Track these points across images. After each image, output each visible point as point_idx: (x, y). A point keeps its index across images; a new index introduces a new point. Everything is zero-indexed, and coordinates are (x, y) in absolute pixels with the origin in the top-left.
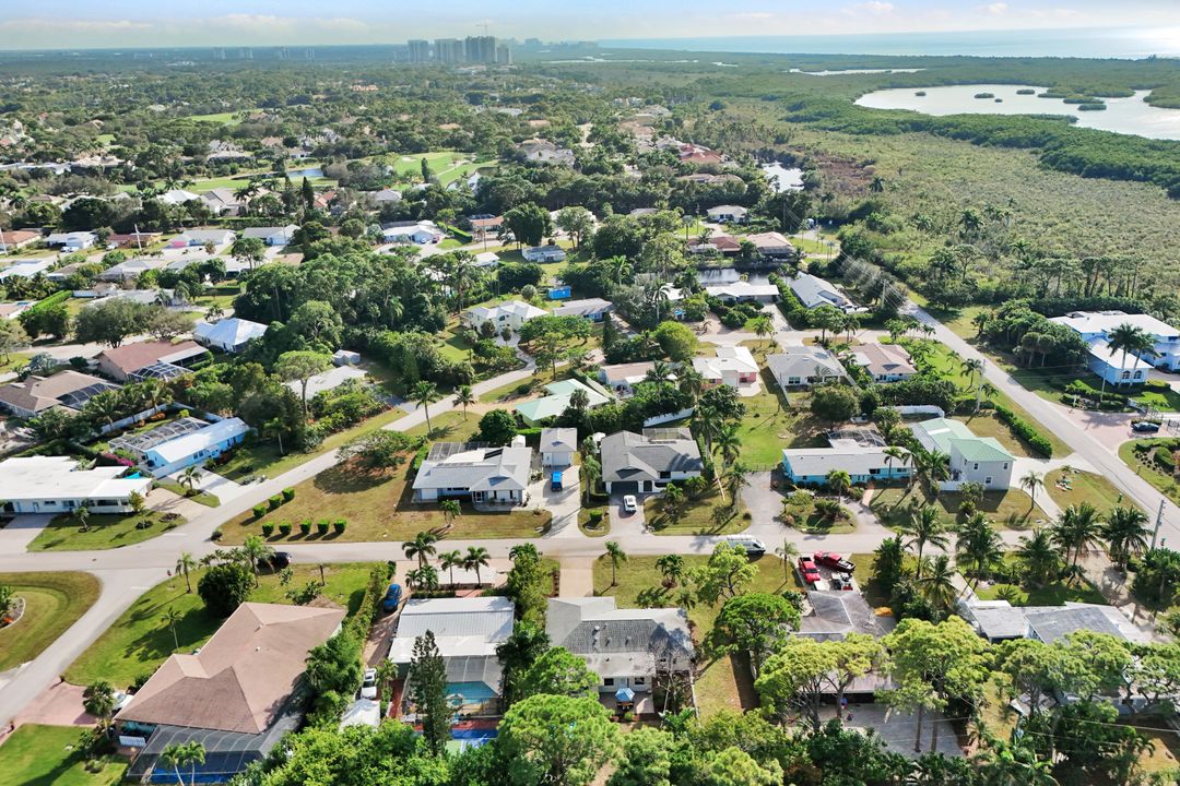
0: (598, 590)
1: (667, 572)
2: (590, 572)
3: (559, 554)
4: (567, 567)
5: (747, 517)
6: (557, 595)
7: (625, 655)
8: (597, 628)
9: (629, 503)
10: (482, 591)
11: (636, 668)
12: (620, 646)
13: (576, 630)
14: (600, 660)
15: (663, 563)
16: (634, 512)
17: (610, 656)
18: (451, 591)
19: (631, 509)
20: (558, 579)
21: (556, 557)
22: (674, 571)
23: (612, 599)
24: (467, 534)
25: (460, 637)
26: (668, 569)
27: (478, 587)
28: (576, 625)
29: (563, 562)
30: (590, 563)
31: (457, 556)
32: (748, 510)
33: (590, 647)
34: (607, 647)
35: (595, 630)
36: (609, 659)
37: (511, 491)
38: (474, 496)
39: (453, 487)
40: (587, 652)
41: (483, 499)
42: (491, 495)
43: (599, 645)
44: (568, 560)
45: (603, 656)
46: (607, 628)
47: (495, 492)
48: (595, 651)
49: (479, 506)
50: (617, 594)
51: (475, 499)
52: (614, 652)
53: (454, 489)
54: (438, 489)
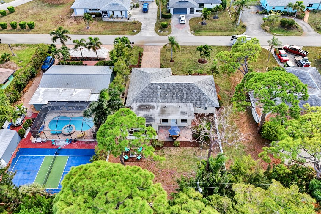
0: (163, 64)
1: (202, 54)
2: (159, 54)
3: (144, 44)
4: (147, 51)
5: (244, 27)
6: (139, 66)
7: (175, 105)
8: (159, 87)
9: (182, 19)
10: (98, 62)
11: (182, 113)
12: (172, 99)
13: (146, 88)
14: (160, 107)
15: (200, 49)
16: (184, 23)
17: (166, 104)
18: (80, 61)
19: (183, 22)
20: (142, 57)
21: (142, 45)
22: (207, 54)
23: (170, 70)
24: (97, 32)
25: (77, 89)
26: (203, 53)
27: (96, 59)
28: (147, 85)
29: (145, 48)
30: (159, 50)
31: (83, 42)
32: (245, 23)
33: (154, 99)
34: (165, 99)
35: (158, 89)
36: (165, 107)
37: (121, 11)
38: (103, 14)
39: (92, 8)
40: (153, 102)
41: (107, 15)
42: (111, 13)
43: (160, 98)
44: (148, 47)
45: (162, 105)
46: (165, 87)
47: (113, 11)
48: (157, 101)
49: (105, 19)
50: (173, 66)
51: (103, 15)
52: (169, 103)
53: (92, 9)
54: (84, 9)
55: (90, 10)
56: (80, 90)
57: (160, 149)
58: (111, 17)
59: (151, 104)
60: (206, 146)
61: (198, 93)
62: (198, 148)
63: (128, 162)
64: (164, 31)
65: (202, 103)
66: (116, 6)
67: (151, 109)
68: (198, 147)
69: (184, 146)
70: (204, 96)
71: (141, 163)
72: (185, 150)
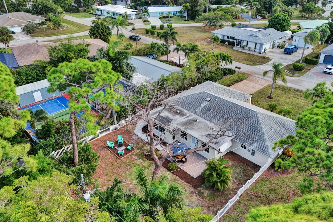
0: (254, 95)
2: (261, 87)
3: (253, 74)
4: (251, 82)
7: (211, 125)
8: (208, 99)
11: (208, 136)
13: (194, 94)
14: (190, 118)
17: (200, 119)
19: (328, 71)
20: (237, 82)
21: (249, 75)
23: (248, 95)
25: (139, 75)
28: (198, 92)
29: (251, 78)
30: (266, 84)
33: (193, 108)
34: (204, 113)
35: (206, 100)
36: (197, 120)
37: (256, 44)
38: (236, 43)
39: (229, 35)
40: (188, 110)
41: (240, 45)
42: (245, 43)
43: (200, 110)
44: (254, 78)
45: (195, 117)
46: (216, 102)
47: (247, 42)
48: (194, 112)
49: (237, 48)
50: (265, 102)
51: (236, 45)
52: (205, 120)
53: (230, 37)
54: (222, 35)
55: (228, 37)
56: (141, 76)
57: (150, 161)
58: (243, 48)
59: (186, 111)
60: (206, 195)
61: (254, 126)
62: (193, 190)
63: (109, 150)
64: (293, 73)
65: (249, 140)
66: (254, 37)
67: (179, 115)
68: (195, 188)
69: (179, 176)
70: (259, 134)
71: (118, 159)
72: (175, 180)
